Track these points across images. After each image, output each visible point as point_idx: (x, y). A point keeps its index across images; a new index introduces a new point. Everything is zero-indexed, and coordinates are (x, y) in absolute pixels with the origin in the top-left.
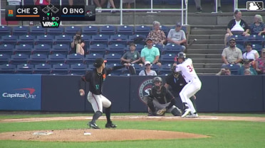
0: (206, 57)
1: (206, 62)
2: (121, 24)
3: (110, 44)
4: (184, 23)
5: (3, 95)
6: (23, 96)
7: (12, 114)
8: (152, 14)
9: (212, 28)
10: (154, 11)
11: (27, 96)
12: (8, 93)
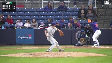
0: (104, 21)
1: (104, 23)
2: (68, 7)
3: (63, 16)
4: (95, 7)
5: (18, 37)
6: (27, 38)
7: (22, 45)
8: (81, 3)
9: (106, 9)
10: (82, 2)
11: (28, 38)
12: (20, 37)
